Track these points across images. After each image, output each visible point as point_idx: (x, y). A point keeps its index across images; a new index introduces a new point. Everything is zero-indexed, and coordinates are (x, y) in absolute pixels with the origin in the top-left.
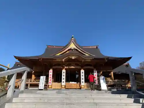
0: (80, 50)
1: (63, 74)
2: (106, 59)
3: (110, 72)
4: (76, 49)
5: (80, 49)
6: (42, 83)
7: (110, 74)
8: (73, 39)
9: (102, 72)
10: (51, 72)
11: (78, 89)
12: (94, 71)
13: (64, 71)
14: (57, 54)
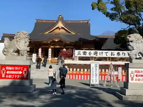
1: (49, 52)
10: (40, 50)
13: (50, 50)
14: (46, 32)
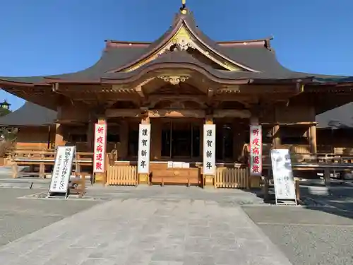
0: (206, 54)
2: (301, 83)
3: (306, 128)
4: (196, 50)
5: (206, 50)
6: (61, 171)
7: (305, 135)
8: (184, 12)
9: (277, 128)
10: (101, 130)
11: (192, 184)
12: (253, 127)
13: (145, 126)
